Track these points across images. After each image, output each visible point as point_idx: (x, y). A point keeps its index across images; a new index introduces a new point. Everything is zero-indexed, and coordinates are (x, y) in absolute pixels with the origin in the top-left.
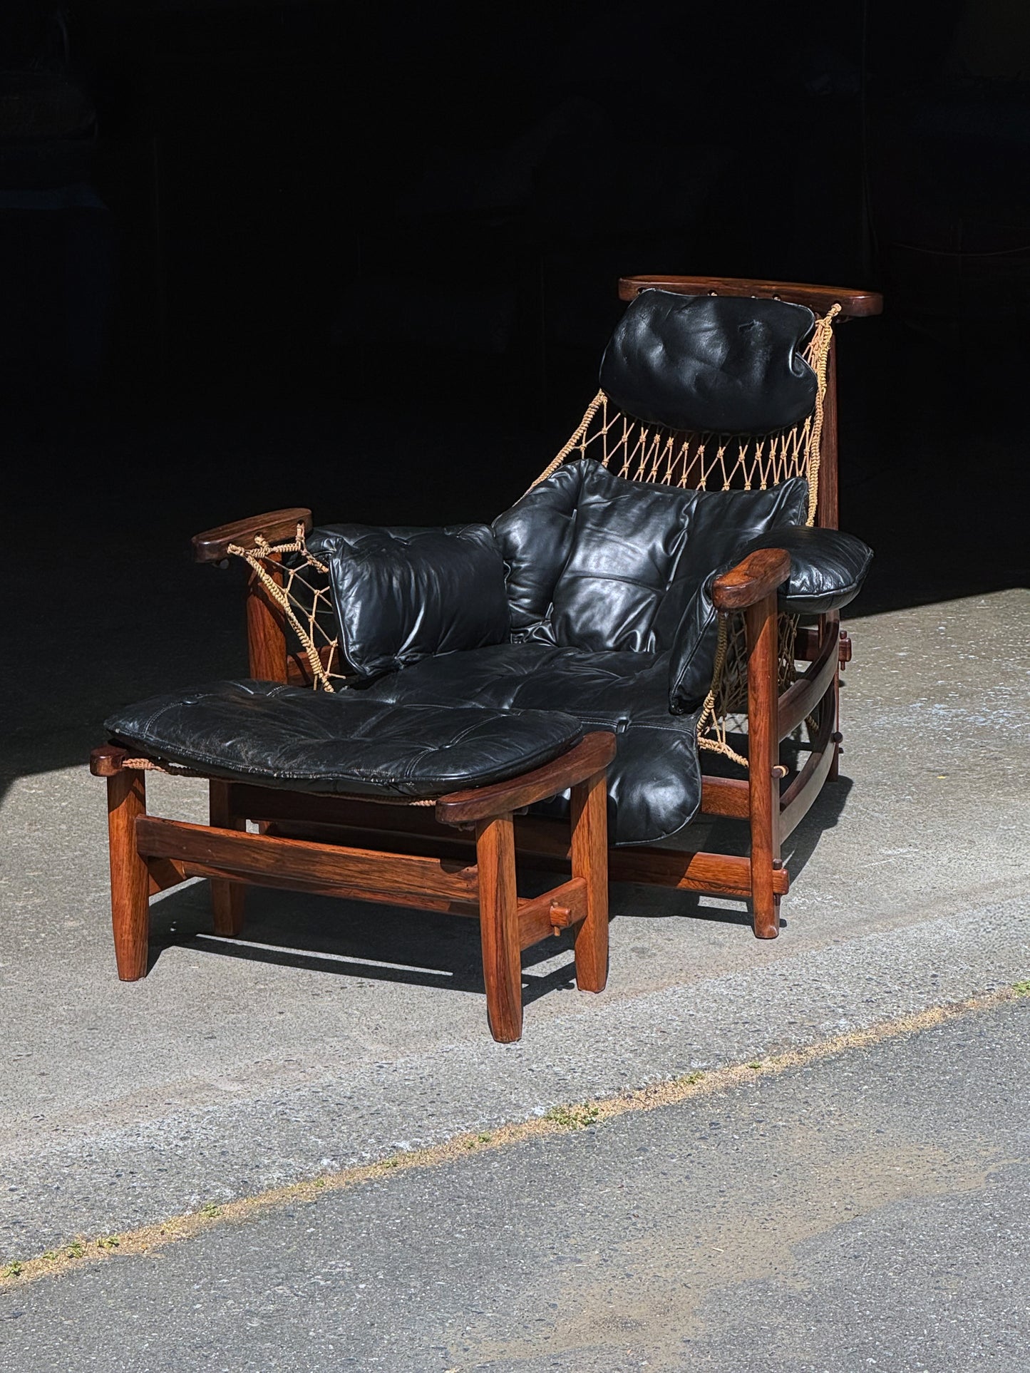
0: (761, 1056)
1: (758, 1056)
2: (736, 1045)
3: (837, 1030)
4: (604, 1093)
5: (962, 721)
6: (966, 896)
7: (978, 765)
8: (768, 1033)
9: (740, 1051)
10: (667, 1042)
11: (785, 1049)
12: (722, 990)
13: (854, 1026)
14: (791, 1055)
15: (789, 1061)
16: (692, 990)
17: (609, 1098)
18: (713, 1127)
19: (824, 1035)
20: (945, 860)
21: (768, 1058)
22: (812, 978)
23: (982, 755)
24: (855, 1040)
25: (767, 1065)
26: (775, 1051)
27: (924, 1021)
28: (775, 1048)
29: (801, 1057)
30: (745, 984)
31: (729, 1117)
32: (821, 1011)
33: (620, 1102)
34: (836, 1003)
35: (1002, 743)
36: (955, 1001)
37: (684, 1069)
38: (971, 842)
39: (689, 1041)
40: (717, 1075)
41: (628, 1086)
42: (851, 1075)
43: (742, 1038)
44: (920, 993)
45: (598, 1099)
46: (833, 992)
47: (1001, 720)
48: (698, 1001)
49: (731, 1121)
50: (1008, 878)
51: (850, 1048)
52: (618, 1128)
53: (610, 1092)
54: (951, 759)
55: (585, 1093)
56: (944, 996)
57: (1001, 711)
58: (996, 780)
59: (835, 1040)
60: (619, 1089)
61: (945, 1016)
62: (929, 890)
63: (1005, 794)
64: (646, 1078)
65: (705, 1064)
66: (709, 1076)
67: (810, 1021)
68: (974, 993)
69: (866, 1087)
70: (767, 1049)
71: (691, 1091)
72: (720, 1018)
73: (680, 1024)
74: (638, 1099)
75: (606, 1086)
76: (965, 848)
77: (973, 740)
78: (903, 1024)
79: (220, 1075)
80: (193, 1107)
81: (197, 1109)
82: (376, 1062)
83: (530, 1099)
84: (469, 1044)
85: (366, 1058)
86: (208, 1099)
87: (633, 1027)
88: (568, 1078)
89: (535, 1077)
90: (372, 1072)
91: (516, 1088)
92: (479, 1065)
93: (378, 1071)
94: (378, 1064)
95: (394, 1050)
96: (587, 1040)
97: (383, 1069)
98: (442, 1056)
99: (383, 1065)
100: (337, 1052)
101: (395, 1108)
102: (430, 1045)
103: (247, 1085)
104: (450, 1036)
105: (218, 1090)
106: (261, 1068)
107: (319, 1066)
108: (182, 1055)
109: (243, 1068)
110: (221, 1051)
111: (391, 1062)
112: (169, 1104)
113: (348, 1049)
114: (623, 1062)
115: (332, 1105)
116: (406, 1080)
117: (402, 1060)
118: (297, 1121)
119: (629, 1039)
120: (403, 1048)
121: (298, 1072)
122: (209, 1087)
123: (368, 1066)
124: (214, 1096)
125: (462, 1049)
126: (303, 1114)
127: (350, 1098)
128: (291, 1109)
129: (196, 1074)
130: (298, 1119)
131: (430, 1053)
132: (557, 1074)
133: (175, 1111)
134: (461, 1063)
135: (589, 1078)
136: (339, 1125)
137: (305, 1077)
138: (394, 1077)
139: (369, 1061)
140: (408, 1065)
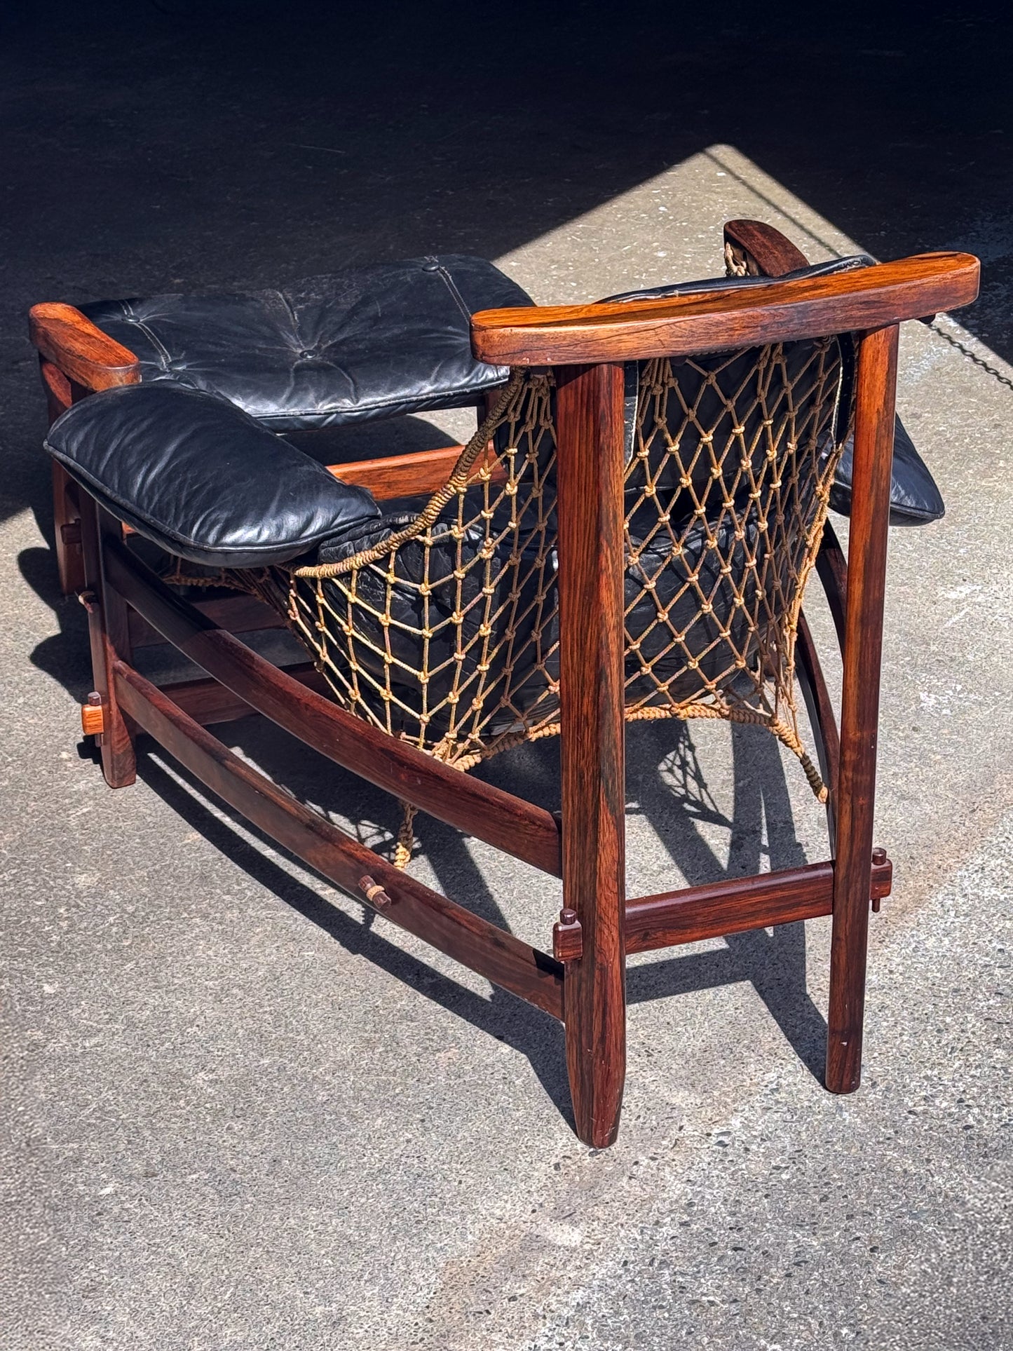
79: (530, 1208)
80: (553, 1300)
81: (559, 1302)
82: (709, 1135)
83: (965, 1183)
84: (790, 1067)
85: (689, 1129)
86: (558, 1275)
87: (956, 991)
88: (971, 1121)
89: (931, 1129)
90: (721, 1160)
91: (928, 1161)
92: (841, 1116)
93: (726, 1154)
94: (714, 1139)
95: (709, 1101)
96: (925, 1030)
97: (729, 1150)
98: (777, 1102)
99: (721, 1138)
100: (641, 1120)
101: (815, 1243)
102: (744, 1081)
103: (583, 1226)
104: (753, 1055)
105: (554, 1247)
106: (572, 1180)
107: (644, 1161)
108: (445, 1167)
109: (550, 1185)
110: (491, 1147)
111: (725, 1129)
112: (513, 1299)
113: (649, 1109)
114: (1006, 1071)
115: (729, 1253)
116: (777, 1168)
117: (736, 1122)
118: (712, 1303)
119: (970, 1016)
120: (716, 1093)
121: (625, 1179)
122: (534, 1244)
123: (706, 1146)
124: (559, 1264)
125: (791, 1079)
126: (708, 1283)
127: (740, 1229)
128: (683, 1274)
129: (498, 1213)
130: (711, 1298)
131: (758, 1097)
132: (950, 1115)
133: (536, 1316)
134: (814, 1113)
135: (996, 1116)
136: (775, 1301)
137: (644, 1190)
138: (755, 1166)
139: (696, 1133)
140: (754, 1133)
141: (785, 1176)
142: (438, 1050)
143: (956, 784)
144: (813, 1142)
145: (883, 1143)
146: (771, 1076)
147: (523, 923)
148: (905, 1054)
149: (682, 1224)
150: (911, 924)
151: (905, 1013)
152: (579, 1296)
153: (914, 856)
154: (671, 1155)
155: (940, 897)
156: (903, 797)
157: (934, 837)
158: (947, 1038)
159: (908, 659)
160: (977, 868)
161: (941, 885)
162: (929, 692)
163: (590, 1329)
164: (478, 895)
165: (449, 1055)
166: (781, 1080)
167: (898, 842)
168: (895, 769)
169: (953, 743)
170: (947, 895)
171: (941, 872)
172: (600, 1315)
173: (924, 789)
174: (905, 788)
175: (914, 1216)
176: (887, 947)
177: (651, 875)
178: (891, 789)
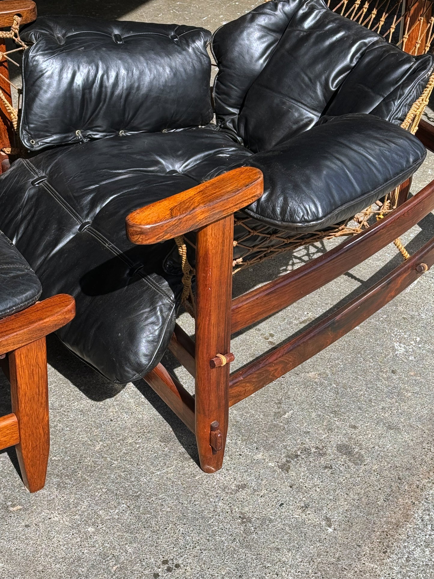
143: (422, 416)
147: (146, 536)
150: (404, 537)
153: (401, 477)
155: (420, 512)
156: (390, 428)
157: (412, 461)
159: (385, 316)
161: (420, 502)
162: (400, 343)
164: (117, 511)
167: (389, 465)
168: (383, 404)
169: (418, 383)
170: (424, 511)
171: (419, 490)
173: (402, 420)
174: (391, 420)
176: (389, 557)
177: (231, 493)
178: (382, 420)
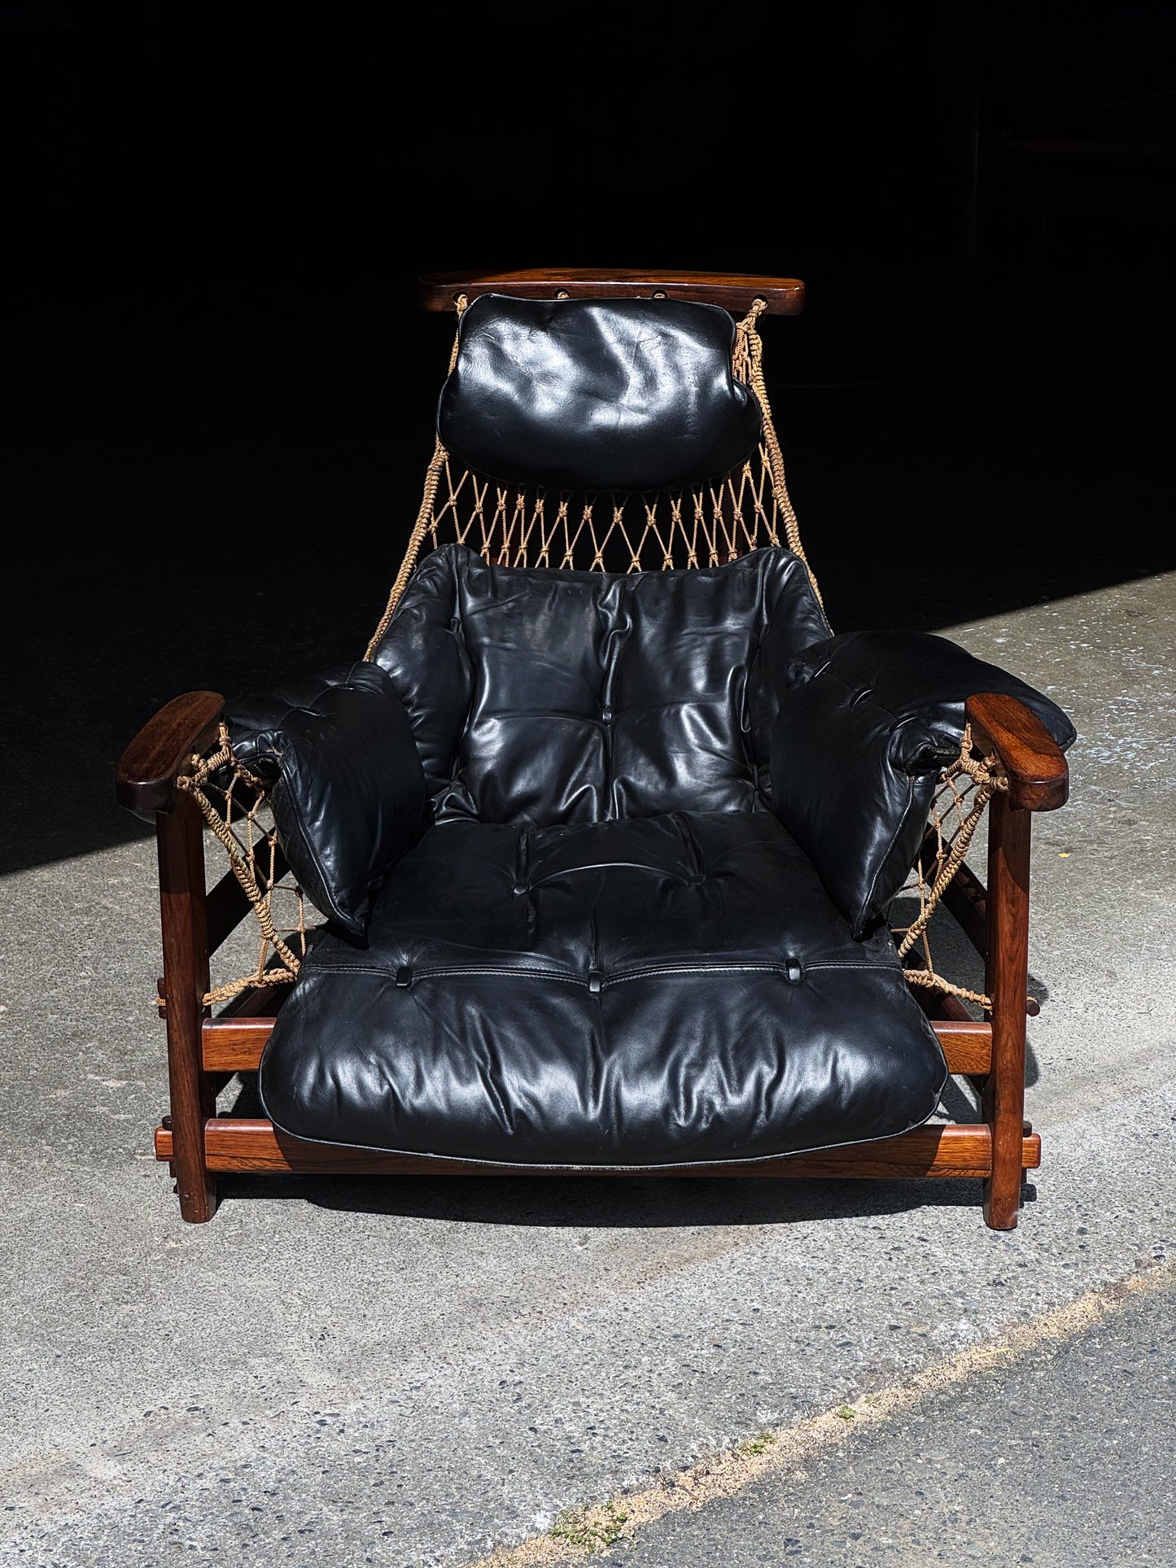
0: (853, 1394)
1: (849, 1394)
2: (819, 1374)
3: (956, 1342)
4: (635, 1482)
5: (1083, 757)
6: (1112, 1073)
7: (1109, 833)
8: (861, 1349)
9: (824, 1389)
10: (724, 1367)
11: (886, 1380)
12: (797, 1258)
13: (979, 1334)
14: (893, 1390)
15: (892, 1400)
16: (755, 1259)
17: (642, 1488)
18: (789, 1548)
19: (939, 1351)
20: (1079, 1006)
21: (863, 1398)
22: (917, 1235)
23: (1112, 816)
24: (983, 1357)
25: (862, 1409)
26: (873, 1384)
27: (1073, 1318)
28: (873, 1376)
29: (909, 1392)
30: (827, 1246)
31: (811, 1526)
32: (932, 1302)
33: (658, 1495)
34: (951, 1288)
35: (1135, 794)
36: (1113, 1280)
37: (747, 1425)
38: (1111, 974)
39: (752, 1366)
40: (793, 1432)
41: (668, 1464)
42: (979, 1432)
43: (826, 1361)
44: (1066, 1266)
45: (626, 1492)
46: (946, 1263)
47: (1131, 755)
48: (765, 1280)
49: (814, 1535)
50: (1164, 1041)
51: (975, 1373)
52: (654, 1551)
53: (642, 1478)
54: (1073, 822)
55: (608, 1482)
56: (1098, 1272)
57: (1129, 739)
58: (1133, 861)
59: (953, 1360)
60: (658, 1470)
61: (1101, 1307)
62: (1063, 1063)
63: (1148, 886)
64: (694, 1446)
65: (776, 1415)
66: (782, 1435)
67: (919, 1323)
68: (1138, 1263)
69: (1002, 1460)
70: (861, 1382)
71: (756, 1466)
72: (795, 1316)
73: (740, 1328)
74: (682, 1487)
75: (638, 1466)
76: (1103, 986)
77: (1097, 788)
78: (1045, 1324)
79: (92, 1442)
80: (46, 1516)
81: (51, 1519)
82: (317, 1413)
83: (530, 1496)
84: (449, 1372)
85: (303, 1403)
86: (69, 1498)
87: (675, 1336)
88: (585, 1447)
89: (539, 1446)
90: (309, 1436)
91: (511, 1471)
92: (460, 1419)
93: (318, 1431)
94: (318, 1417)
95: (344, 1386)
96: (613, 1364)
97: (326, 1428)
98: (410, 1398)
99: (327, 1418)
100: (264, 1390)
101: (335, 1518)
102: (394, 1375)
103: (128, 1465)
104: (423, 1354)
105: (85, 1476)
106: (152, 1428)
107: (235, 1422)
108: (44, 1397)
109: (127, 1427)
110: (100, 1388)
111: (337, 1411)
112: (12, 1509)
113: (279, 1382)
114: (662, 1411)
115: (247, 1511)
116: (356, 1451)
117: (353, 1407)
118: (192, 1547)
119: (670, 1361)
120: (356, 1381)
121: (203, 1435)
122: (73, 1470)
123: (305, 1421)
124: (78, 1491)
125: (439, 1382)
126: (202, 1532)
127: (274, 1494)
128: (186, 1519)
129: (59, 1440)
130: (194, 1543)
131: (394, 1391)
132: (569, 1438)
133: (18, 1526)
134: (436, 1414)
135: (615, 1447)
136: (252, 1556)
137: (213, 1446)
138: (338, 1447)
139: (306, 1410)
140: (361, 1419)
141: (357, 1460)
142: (126, 1303)
144: (412, 1437)
145: (480, 1449)
146: (423, 1376)
148: (573, 1379)
149: (222, 1480)
151: (605, 1347)
152: (70, 1519)
154: (265, 1423)
158: (631, 1373)
160: (800, 1236)
163: (59, 1545)
165: (134, 1308)
166: (431, 1382)
172: (79, 1536)
175: (453, 1514)
